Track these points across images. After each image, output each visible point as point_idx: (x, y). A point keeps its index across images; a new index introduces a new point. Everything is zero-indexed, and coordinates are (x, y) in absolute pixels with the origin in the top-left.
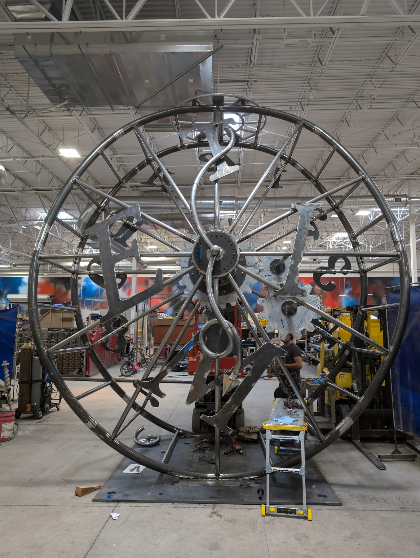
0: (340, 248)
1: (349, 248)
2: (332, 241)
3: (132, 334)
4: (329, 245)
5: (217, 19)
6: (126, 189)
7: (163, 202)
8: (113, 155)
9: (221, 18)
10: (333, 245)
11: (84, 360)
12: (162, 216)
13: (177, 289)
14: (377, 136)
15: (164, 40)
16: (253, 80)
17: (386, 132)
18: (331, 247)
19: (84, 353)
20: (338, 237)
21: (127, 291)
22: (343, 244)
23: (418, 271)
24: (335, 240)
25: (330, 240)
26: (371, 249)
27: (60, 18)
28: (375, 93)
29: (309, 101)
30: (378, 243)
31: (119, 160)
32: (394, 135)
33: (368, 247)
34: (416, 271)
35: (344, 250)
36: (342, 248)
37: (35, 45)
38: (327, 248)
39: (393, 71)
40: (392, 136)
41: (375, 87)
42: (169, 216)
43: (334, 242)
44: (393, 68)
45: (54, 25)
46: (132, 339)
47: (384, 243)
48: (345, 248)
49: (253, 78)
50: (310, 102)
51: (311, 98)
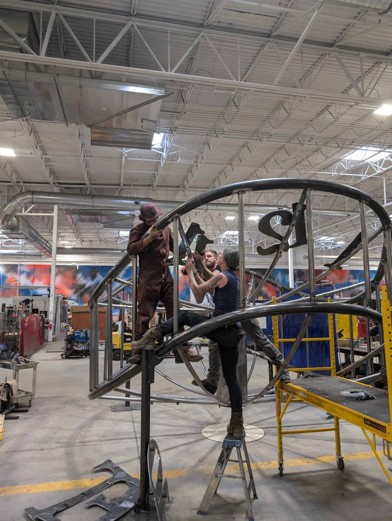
0: (228, 244)
1: (236, 244)
2: (222, 238)
3: (51, 320)
4: (219, 241)
5: (169, 73)
6: (50, 185)
7: (86, 199)
8: (42, 155)
9: (173, 73)
10: (223, 241)
11: (19, 345)
12: (81, 211)
13: (82, 277)
14: (269, 159)
15: (125, 81)
16: (183, 112)
17: (276, 157)
18: (221, 242)
19: (19, 339)
20: (228, 234)
21: (31, 279)
22: (232, 240)
23: (294, 265)
24: (225, 237)
25: (221, 237)
26: (254, 245)
27: (38, 54)
28: (273, 131)
29: (224, 131)
30: (260, 240)
31: (47, 160)
32: (282, 161)
33: (250, 243)
34: (293, 264)
35: (232, 245)
36: (230, 244)
37: (10, 69)
38: (217, 243)
39: (287, 119)
40: (280, 162)
41: (273, 128)
42: (87, 211)
43: (224, 239)
44: (287, 116)
45: (31, 57)
46: (51, 325)
47: (264, 241)
48: (233, 243)
49: (183, 111)
50: (225, 133)
51: (225, 129)
